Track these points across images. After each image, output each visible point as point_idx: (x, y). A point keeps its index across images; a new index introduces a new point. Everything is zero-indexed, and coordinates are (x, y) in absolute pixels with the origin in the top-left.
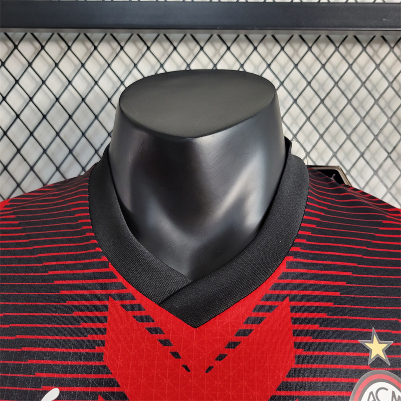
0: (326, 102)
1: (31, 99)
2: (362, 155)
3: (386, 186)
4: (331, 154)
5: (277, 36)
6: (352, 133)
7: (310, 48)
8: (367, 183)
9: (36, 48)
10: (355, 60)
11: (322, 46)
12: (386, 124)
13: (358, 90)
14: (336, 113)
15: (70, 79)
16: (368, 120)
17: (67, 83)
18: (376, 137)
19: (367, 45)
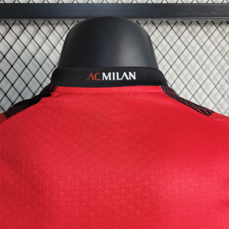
0: (181, 57)
1: (19, 57)
2: (201, 86)
3: (214, 103)
4: (184, 86)
5: (154, 22)
6: (195, 74)
7: (172, 28)
8: (204, 102)
9: (21, 29)
10: (197, 34)
11: (179, 26)
12: (214, 69)
13: (199, 51)
14: (186, 63)
15: (40, 46)
16: (204, 67)
17: (39, 48)
18: (208, 77)
19: (203, 26)
